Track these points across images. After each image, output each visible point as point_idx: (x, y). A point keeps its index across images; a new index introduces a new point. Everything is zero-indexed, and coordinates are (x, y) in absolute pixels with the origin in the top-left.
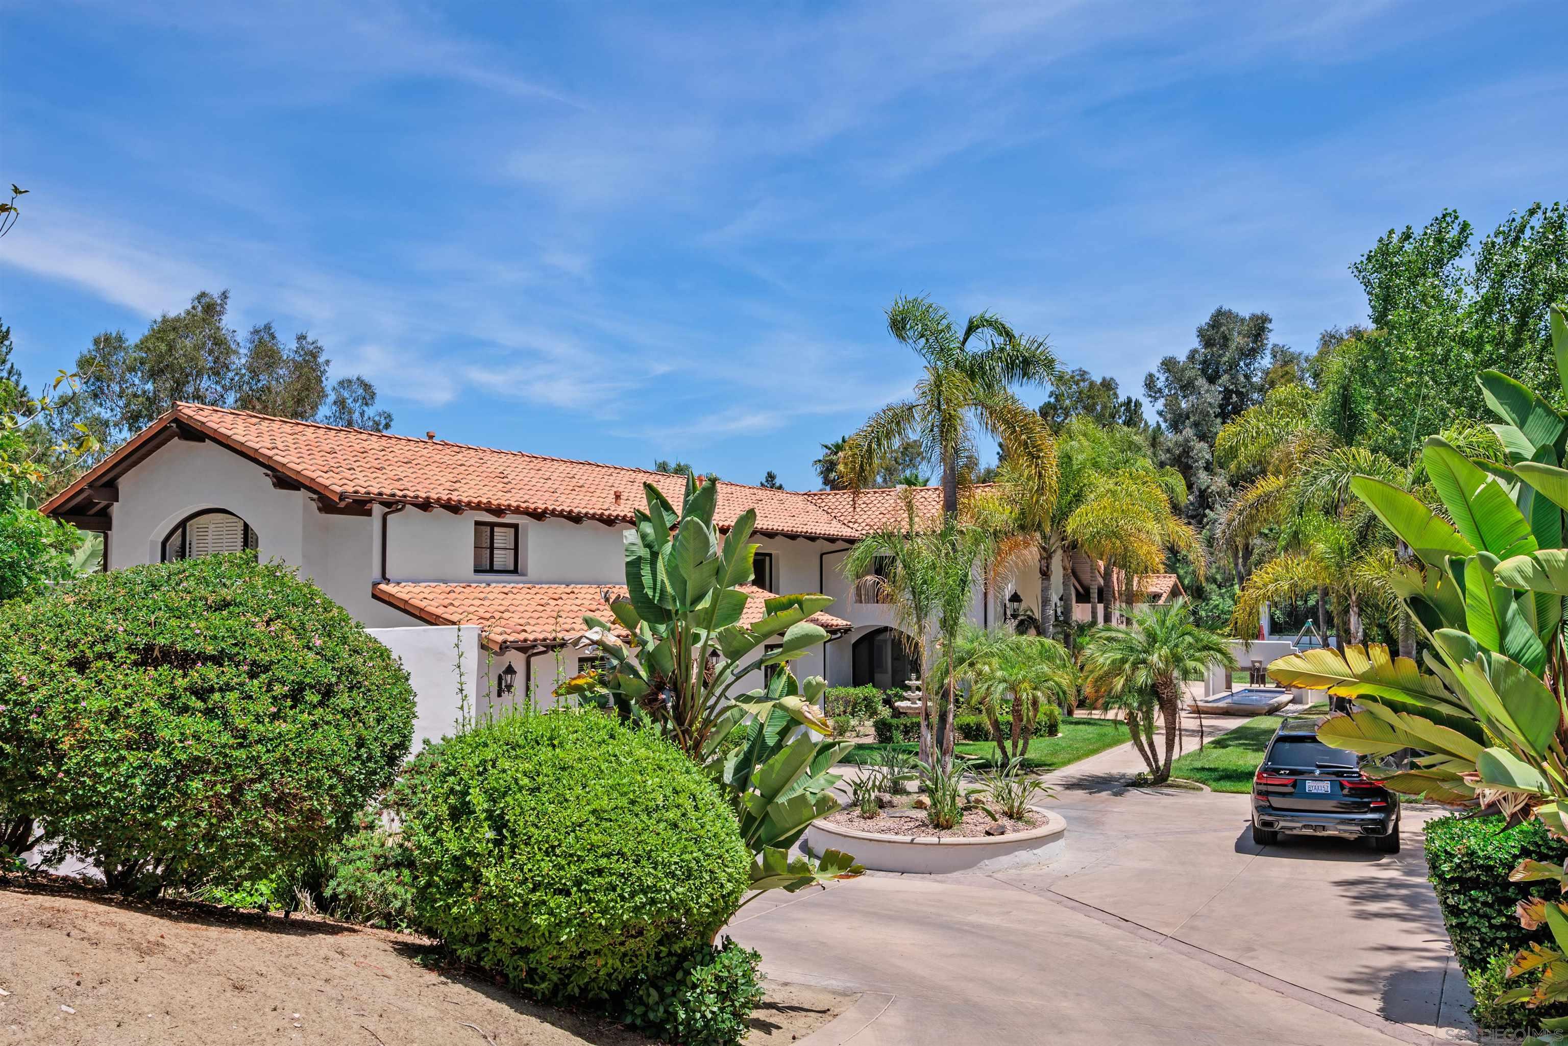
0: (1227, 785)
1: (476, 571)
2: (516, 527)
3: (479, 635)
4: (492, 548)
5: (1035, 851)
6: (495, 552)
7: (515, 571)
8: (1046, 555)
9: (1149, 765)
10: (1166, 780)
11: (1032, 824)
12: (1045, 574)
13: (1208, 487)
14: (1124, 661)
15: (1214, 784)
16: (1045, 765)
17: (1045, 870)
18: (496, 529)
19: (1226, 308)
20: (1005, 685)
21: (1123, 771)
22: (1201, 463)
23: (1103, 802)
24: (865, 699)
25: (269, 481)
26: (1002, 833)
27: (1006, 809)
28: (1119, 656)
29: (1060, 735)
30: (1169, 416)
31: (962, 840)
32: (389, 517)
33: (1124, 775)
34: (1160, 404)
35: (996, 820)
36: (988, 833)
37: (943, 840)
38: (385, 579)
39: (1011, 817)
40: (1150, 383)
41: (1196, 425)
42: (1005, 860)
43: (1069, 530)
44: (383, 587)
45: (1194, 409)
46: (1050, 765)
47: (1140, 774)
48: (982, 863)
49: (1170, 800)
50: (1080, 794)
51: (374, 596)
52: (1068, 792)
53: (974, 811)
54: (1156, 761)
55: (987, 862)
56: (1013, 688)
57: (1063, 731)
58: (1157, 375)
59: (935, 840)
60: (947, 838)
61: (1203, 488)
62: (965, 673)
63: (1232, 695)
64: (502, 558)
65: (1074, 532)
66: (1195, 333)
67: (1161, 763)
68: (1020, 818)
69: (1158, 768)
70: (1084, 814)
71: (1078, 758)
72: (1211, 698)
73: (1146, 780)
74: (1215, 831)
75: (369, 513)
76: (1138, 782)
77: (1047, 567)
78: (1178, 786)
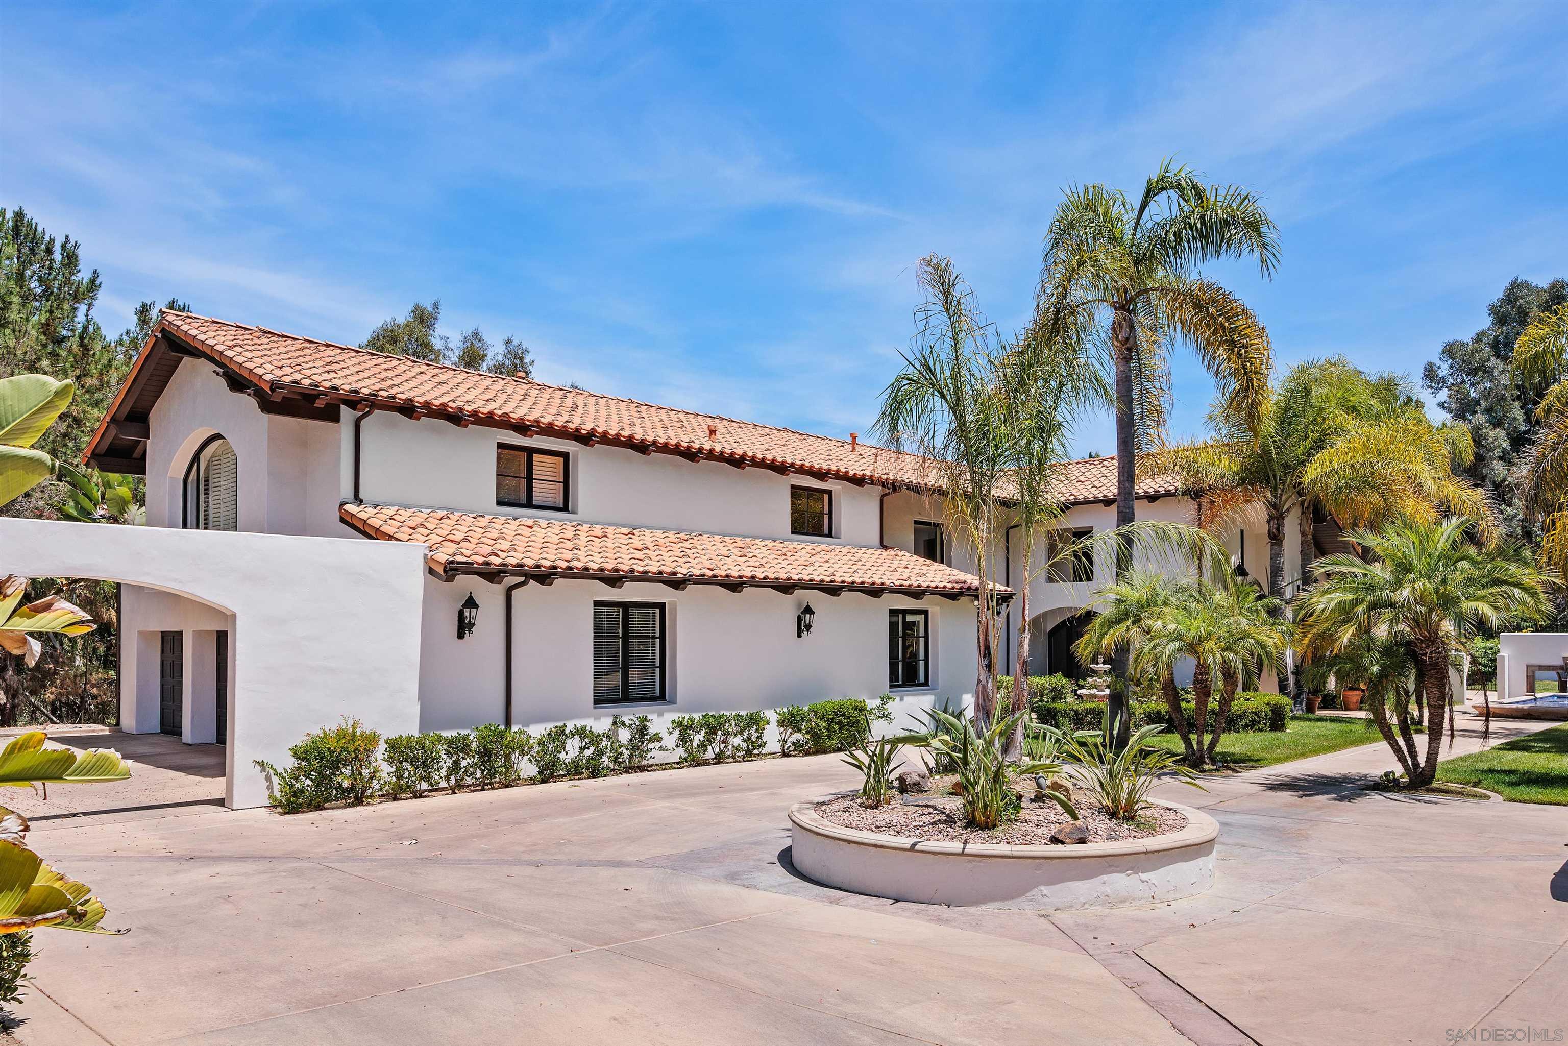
0: (1534, 792)
1: (500, 503)
2: (565, 456)
3: (425, 556)
4: (530, 479)
5: (1144, 876)
6: (535, 484)
7: (565, 508)
8: (1277, 516)
9: (1402, 760)
10: (1430, 782)
11: (1150, 828)
12: (1276, 537)
13: (1504, 480)
14: (1356, 602)
15: (1508, 790)
16: (1250, 760)
17: (1162, 910)
18: (536, 457)
19: (1522, 278)
20: (1178, 644)
21: (1363, 771)
22: (1497, 453)
23: (1319, 808)
24: (1054, 689)
25: (222, 382)
26: (1083, 841)
27: (1107, 802)
28: (1350, 597)
29: (1288, 731)
30: (1453, 406)
31: (1003, 848)
32: (363, 423)
33: (1365, 776)
34: (1443, 395)
35: (1075, 818)
36: (1055, 840)
37: (971, 848)
38: (358, 499)
39: (1113, 815)
40: (1430, 373)
41: (1488, 411)
42: (1081, 889)
43: (1306, 480)
44: (351, 508)
45: (1486, 394)
46: (1257, 761)
47: (1387, 774)
48: (1035, 892)
49: (1433, 809)
50: (1286, 796)
51: (342, 520)
52: (1270, 793)
53: (1049, 803)
54: (1414, 755)
55: (1044, 889)
56: (1193, 648)
57: (1292, 728)
58: (1438, 363)
59: (957, 846)
60: (979, 844)
61: (1499, 479)
62: (1128, 630)
63: (1536, 699)
64: (544, 491)
65: (1314, 482)
66: (1486, 311)
67: (1422, 760)
68: (1130, 817)
69: (1416, 764)
70: (1284, 823)
71: (1304, 755)
72: (1507, 700)
73: (1396, 781)
74: (1510, 859)
75: (336, 419)
76: (1386, 785)
77: (1278, 529)
78: (1447, 792)
